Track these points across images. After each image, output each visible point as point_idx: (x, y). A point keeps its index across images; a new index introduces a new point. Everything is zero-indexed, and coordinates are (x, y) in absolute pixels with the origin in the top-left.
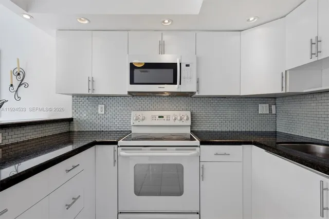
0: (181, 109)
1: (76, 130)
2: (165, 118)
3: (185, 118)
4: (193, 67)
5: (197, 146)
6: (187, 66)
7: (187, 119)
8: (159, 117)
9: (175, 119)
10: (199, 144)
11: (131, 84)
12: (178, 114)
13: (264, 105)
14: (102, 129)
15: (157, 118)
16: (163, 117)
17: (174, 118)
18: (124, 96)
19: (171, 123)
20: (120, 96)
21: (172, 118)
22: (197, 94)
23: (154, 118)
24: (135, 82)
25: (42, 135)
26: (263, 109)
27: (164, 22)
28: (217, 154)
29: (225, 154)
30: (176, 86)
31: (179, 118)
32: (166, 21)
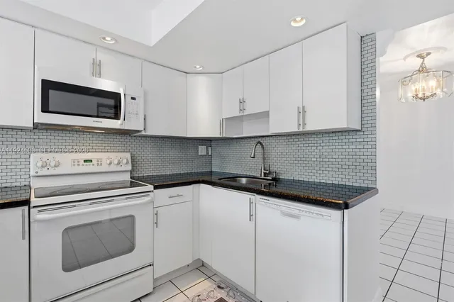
2: (94, 162)
3: (125, 161)
4: (140, 101)
5: (150, 191)
6: (133, 98)
7: (127, 163)
8: (85, 161)
9: (110, 164)
10: (153, 189)
11: (43, 111)
12: (115, 157)
13: (203, 147)
15: (82, 162)
16: (91, 161)
17: (108, 162)
19: (105, 168)
21: (105, 162)
22: (143, 133)
23: (76, 163)
24: (50, 110)
26: (202, 150)
27: (104, 38)
28: (170, 197)
29: (178, 196)
30: (119, 122)
31: (116, 162)
32: (108, 39)
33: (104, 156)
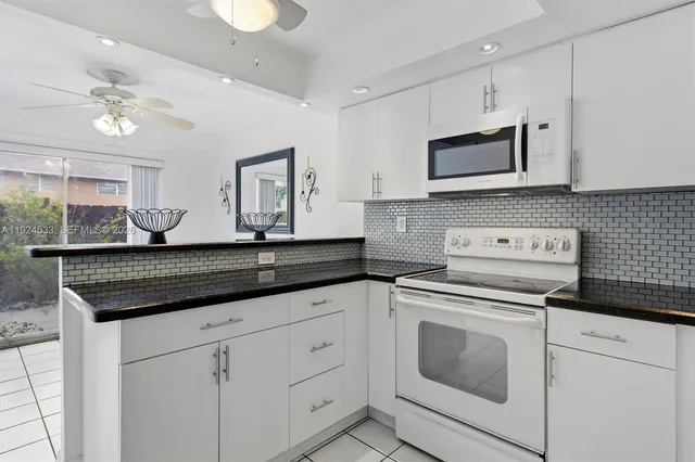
0: (558, 225)
1: (368, 257)
2: (512, 243)
3: (561, 245)
5: (539, 307)
6: (543, 127)
7: (566, 248)
8: (499, 241)
9: (535, 247)
10: (543, 303)
11: (430, 179)
12: (544, 235)
14: (403, 259)
15: (495, 242)
16: (507, 241)
18: (424, 201)
19: (526, 254)
20: (419, 201)
21: (528, 244)
23: (489, 243)
24: (438, 174)
25: (319, 260)
27: (482, 50)
29: (617, 338)
30: (513, 176)
31: (545, 245)
32: (487, 47)
33: (527, 234)
